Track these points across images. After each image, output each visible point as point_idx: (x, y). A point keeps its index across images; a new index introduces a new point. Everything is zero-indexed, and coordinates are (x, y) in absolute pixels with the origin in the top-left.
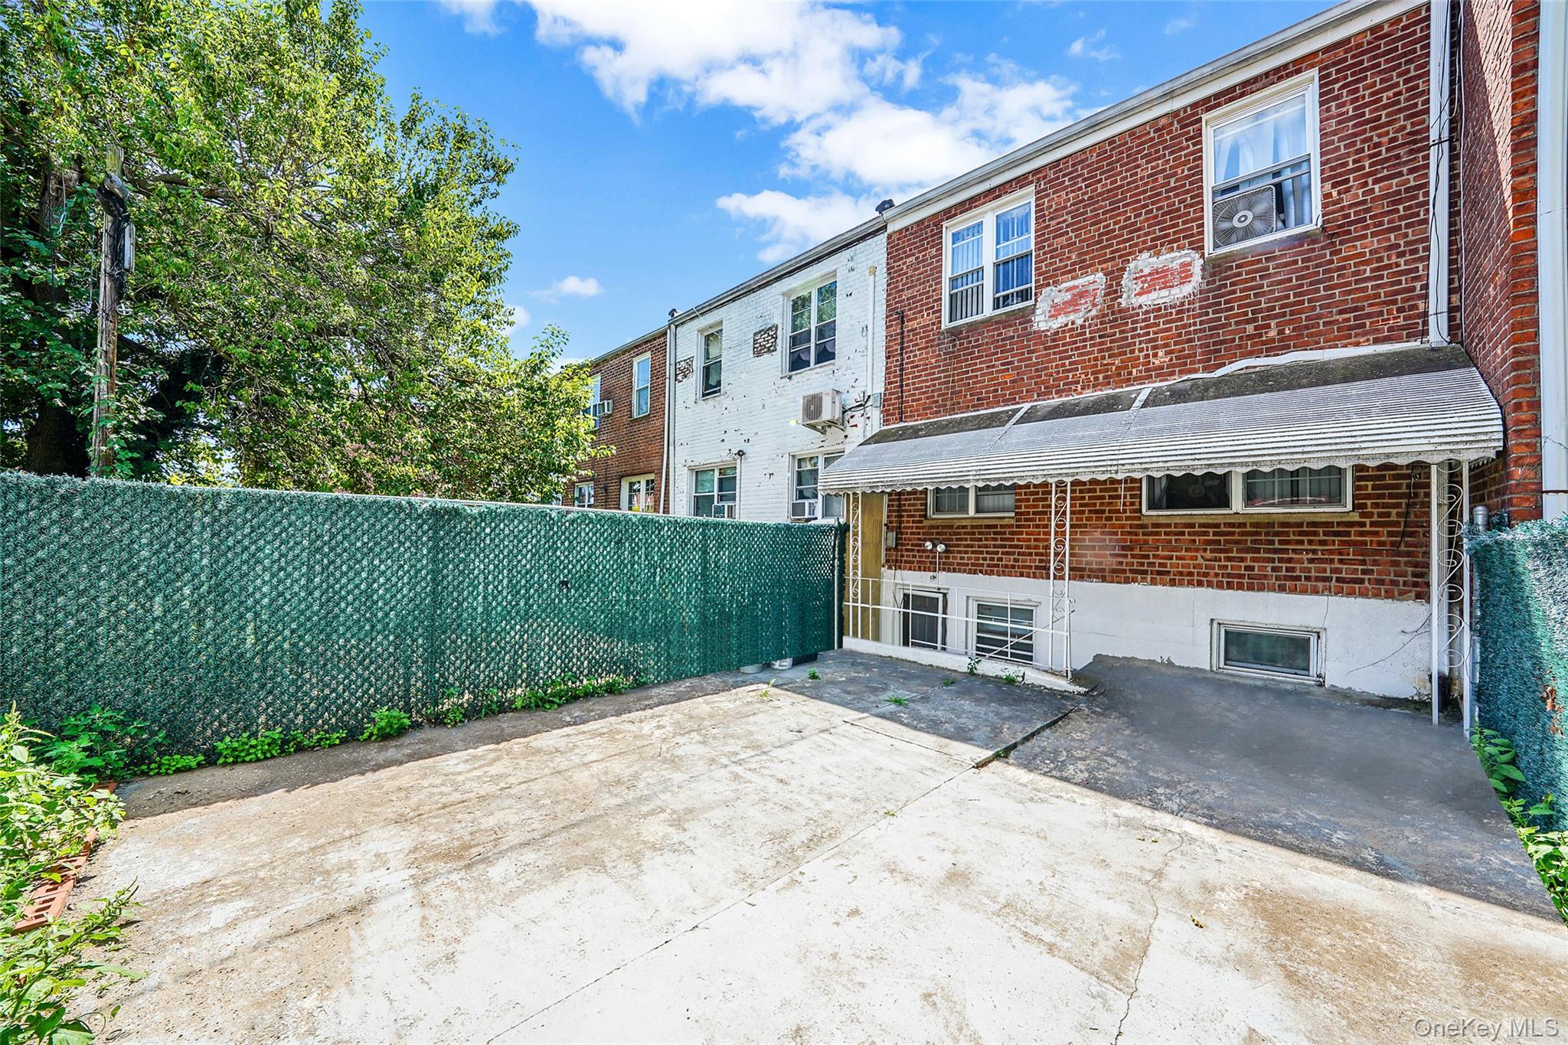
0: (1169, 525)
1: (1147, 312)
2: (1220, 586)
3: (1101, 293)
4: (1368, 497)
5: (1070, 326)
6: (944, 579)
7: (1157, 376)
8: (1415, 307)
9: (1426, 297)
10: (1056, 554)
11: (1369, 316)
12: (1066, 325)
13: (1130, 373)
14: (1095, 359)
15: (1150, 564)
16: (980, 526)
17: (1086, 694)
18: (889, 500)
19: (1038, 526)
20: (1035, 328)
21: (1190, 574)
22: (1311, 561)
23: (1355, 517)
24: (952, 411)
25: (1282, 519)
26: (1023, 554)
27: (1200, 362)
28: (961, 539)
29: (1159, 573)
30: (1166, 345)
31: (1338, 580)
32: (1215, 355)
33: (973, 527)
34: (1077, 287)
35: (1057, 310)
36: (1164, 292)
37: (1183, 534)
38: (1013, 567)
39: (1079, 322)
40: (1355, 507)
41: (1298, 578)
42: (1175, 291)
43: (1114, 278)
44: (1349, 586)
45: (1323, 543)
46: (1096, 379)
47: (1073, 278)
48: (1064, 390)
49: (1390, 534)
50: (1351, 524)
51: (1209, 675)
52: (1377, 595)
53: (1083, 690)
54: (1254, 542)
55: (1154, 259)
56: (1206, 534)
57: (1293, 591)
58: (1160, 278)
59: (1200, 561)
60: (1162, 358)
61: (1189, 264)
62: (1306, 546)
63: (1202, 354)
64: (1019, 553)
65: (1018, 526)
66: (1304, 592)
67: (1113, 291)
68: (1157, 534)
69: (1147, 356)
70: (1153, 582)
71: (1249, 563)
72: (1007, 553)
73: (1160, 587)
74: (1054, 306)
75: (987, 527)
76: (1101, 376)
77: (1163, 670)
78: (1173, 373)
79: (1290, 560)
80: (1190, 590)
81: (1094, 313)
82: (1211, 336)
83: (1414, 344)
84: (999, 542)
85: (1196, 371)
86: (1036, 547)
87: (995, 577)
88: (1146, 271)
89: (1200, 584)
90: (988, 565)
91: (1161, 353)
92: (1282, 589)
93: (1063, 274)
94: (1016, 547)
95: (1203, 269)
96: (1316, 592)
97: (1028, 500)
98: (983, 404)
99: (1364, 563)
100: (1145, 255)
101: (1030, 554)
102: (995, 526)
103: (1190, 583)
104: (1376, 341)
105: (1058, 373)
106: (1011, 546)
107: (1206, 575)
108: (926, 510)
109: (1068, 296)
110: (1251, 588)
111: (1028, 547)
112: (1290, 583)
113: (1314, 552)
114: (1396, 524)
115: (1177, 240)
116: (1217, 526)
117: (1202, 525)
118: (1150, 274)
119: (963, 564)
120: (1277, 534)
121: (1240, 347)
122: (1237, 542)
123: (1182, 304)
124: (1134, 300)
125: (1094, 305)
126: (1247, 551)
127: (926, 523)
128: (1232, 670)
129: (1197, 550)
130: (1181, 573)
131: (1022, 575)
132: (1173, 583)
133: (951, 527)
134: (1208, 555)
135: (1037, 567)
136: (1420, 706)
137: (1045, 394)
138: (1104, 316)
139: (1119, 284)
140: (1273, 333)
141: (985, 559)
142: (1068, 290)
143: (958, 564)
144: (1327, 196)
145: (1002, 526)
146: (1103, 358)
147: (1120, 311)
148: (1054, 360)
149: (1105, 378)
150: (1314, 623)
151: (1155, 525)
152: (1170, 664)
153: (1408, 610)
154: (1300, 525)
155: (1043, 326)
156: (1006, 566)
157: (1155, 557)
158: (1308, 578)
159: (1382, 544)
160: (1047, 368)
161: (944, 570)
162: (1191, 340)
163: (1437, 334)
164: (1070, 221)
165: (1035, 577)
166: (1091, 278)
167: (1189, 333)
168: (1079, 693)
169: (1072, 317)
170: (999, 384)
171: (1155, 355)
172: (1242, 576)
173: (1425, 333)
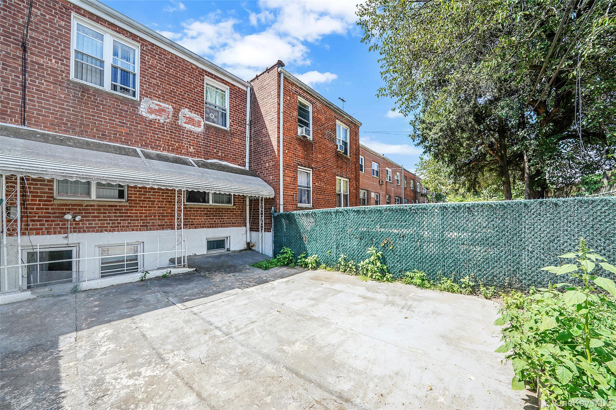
0: (194, 208)
1: (187, 131)
2: (208, 228)
3: (171, 114)
4: (237, 202)
5: (157, 121)
6: (74, 238)
7: (191, 155)
8: (244, 160)
9: (245, 158)
10: (178, 219)
11: (237, 158)
12: (156, 120)
13: (181, 151)
14: (168, 140)
15: (189, 222)
16: (105, 206)
17: (196, 270)
19: (141, 207)
20: (140, 113)
21: (200, 224)
22: (227, 218)
23: (235, 207)
25: (222, 207)
26: (134, 220)
27: (203, 155)
28: (90, 213)
29: (192, 224)
30: (193, 146)
31: (232, 223)
32: (208, 155)
33: (99, 206)
34: (161, 106)
35: (151, 111)
36: (193, 127)
37: (198, 211)
38: (128, 226)
39: (162, 121)
40: (234, 205)
41: (225, 223)
42: (196, 128)
43: (177, 111)
44: (234, 225)
45: (229, 214)
46: (169, 148)
47: (159, 101)
48: (155, 148)
49: (240, 212)
50: (234, 209)
51: (207, 255)
52: (238, 226)
53: (194, 269)
54: (216, 213)
55: (190, 113)
56: (204, 211)
57: (224, 227)
58: (190, 121)
59: (203, 220)
60: (191, 150)
61: (200, 122)
62: (226, 215)
63: (203, 153)
64: (131, 220)
65: (130, 207)
66: (226, 227)
67: (176, 116)
68: (191, 211)
69: (187, 147)
70: (190, 228)
71: (215, 220)
72: (124, 220)
73: (192, 229)
74: (151, 108)
75: (110, 206)
76: (171, 148)
77: (195, 257)
78: (195, 156)
79: (223, 219)
80: (201, 229)
81: (168, 121)
82: (206, 149)
83: (243, 168)
84: (118, 214)
85: (202, 158)
86: (141, 217)
87: (116, 233)
88: (187, 116)
89: (203, 227)
90: (111, 227)
91: (192, 148)
92: (222, 227)
93: (154, 96)
94: (129, 216)
95: (204, 126)
96: (228, 227)
97: (136, 194)
98: (106, 139)
99: (236, 218)
100: (187, 110)
101: (138, 220)
102: (116, 206)
103: (200, 227)
104: (238, 165)
105: (152, 139)
106: (125, 216)
107: (205, 224)
108: (53, 193)
109: (157, 108)
110: (215, 227)
111: (137, 217)
112: (223, 225)
113: (228, 216)
114: (241, 209)
115: (197, 111)
116: (207, 209)
117: (204, 208)
118: (188, 118)
119: (92, 227)
120: (221, 211)
121: (213, 155)
122: (212, 214)
123: (198, 134)
124: (183, 124)
125: (168, 118)
126: (214, 216)
127: (55, 202)
128: (209, 252)
129: (202, 216)
130: (198, 224)
131: (133, 230)
132: (195, 228)
133: (82, 205)
134: (205, 218)
135: (141, 226)
136: (245, 250)
137: (145, 146)
138: (172, 124)
139: (178, 115)
140: (220, 154)
141: (109, 224)
142: (157, 105)
143: (87, 227)
144: (231, 123)
145: (120, 206)
146: (172, 141)
147: (178, 126)
148: (150, 133)
149: (172, 149)
150: (228, 235)
151: (190, 208)
152: (196, 255)
153: (244, 228)
154: (225, 209)
155: (144, 114)
156: (123, 226)
157: (190, 219)
158: (227, 223)
159: (239, 214)
160: (146, 135)
161: (74, 232)
162: (200, 147)
163: (247, 168)
164: (158, 75)
165: (140, 230)
166: (167, 106)
167: (200, 144)
168: (193, 271)
169: (158, 117)
170: (118, 132)
171: (190, 148)
172: (213, 224)
173: (245, 166)
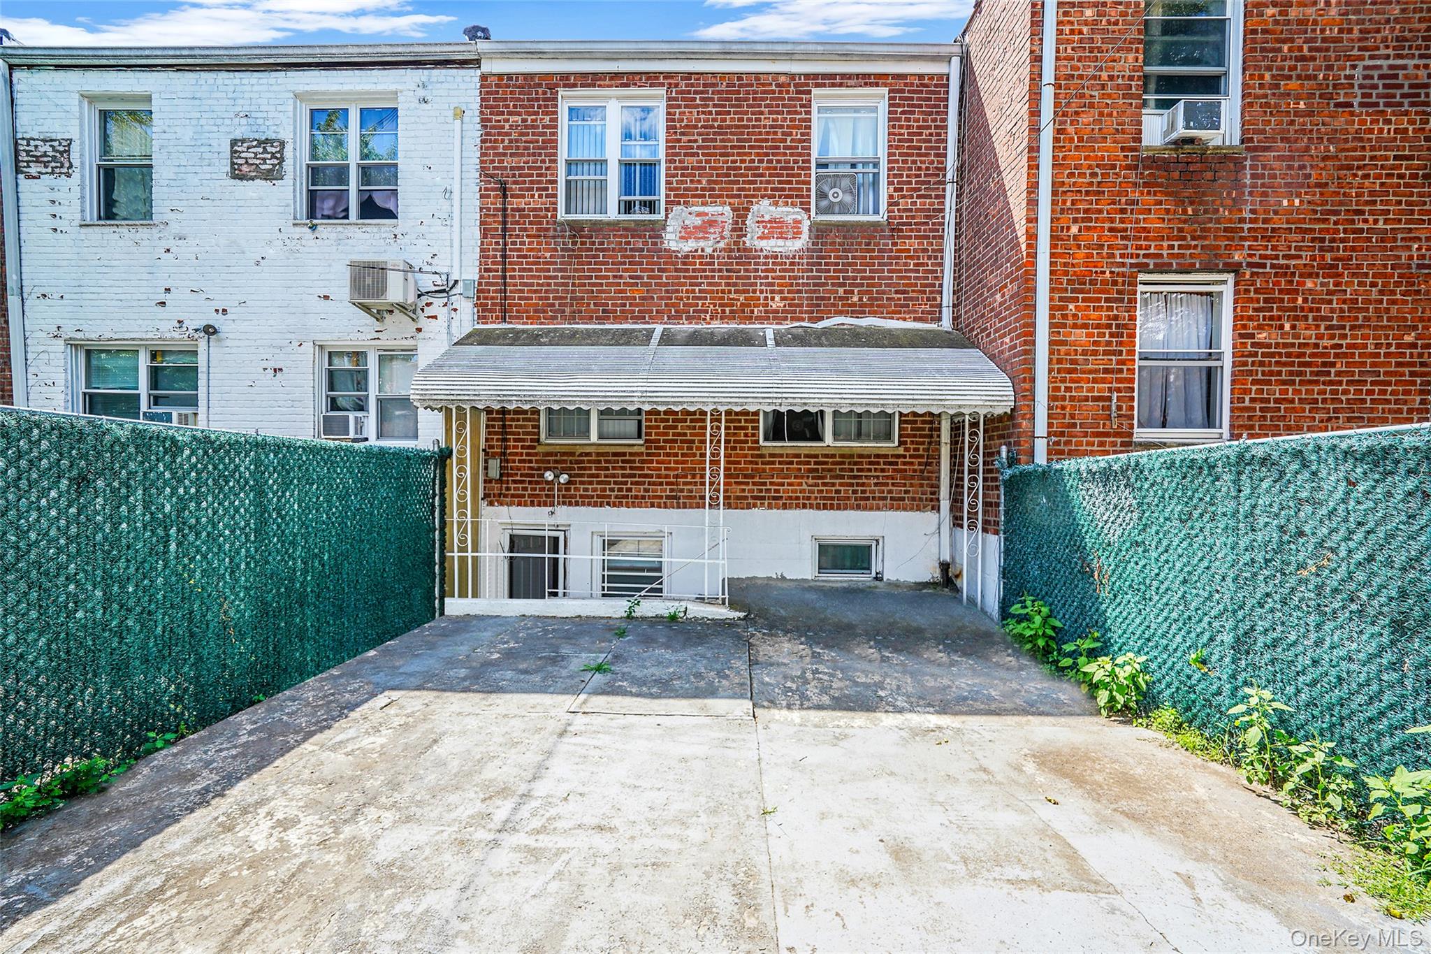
0: (781, 455)
1: (766, 257)
2: (818, 508)
3: (728, 227)
4: (908, 436)
5: (699, 253)
6: (564, 514)
7: (775, 318)
8: (935, 299)
9: (941, 293)
10: (711, 484)
11: (912, 299)
12: (696, 251)
13: (752, 312)
14: (723, 291)
15: (768, 491)
16: (607, 454)
17: (745, 618)
18: (488, 420)
19: (668, 455)
20: (665, 246)
21: (798, 498)
22: (876, 484)
23: (901, 451)
24: (572, 319)
25: (859, 451)
26: (654, 484)
27: (806, 312)
28: (585, 469)
29: (775, 498)
30: (781, 292)
31: (892, 499)
32: (820, 308)
33: (598, 454)
34: (706, 214)
35: (687, 233)
36: (780, 242)
37: (792, 463)
38: (643, 497)
39: (709, 251)
40: (900, 443)
41: (868, 499)
42: (789, 243)
43: (741, 214)
44: (897, 504)
45: (883, 470)
46: (724, 311)
47: (704, 204)
48: (694, 318)
49: (920, 464)
50: (898, 456)
51: (812, 584)
52: (912, 509)
53: (742, 615)
54: (841, 470)
55: (773, 208)
56: (809, 463)
57: (865, 508)
58: (776, 228)
59: (805, 487)
60: (777, 304)
61: (800, 222)
62: (873, 473)
63: (808, 305)
64: (649, 484)
65: (648, 455)
66: (871, 509)
67: (739, 229)
68: (773, 463)
69: (766, 298)
70: (770, 507)
71: (838, 488)
72: (637, 483)
73: (775, 511)
74: (685, 228)
75: (615, 454)
76: (727, 309)
77: (779, 584)
78: (786, 319)
79: (863, 485)
80: (797, 512)
81: (722, 245)
82: (815, 292)
83: (933, 326)
84: (628, 472)
85: (803, 320)
86: (667, 476)
87: (624, 509)
88: (767, 218)
89: (804, 506)
90: (616, 497)
91: (777, 298)
92: (858, 507)
93: (694, 196)
94: (646, 476)
95: (810, 230)
96: (878, 509)
97: (658, 427)
98: (609, 318)
99: (905, 485)
100: (766, 202)
101: (661, 484)
102: (624, 454)
103: (797, 506)
104: (915, 319)
105: (688, 298)
106: (640, 476)
107: (809, 498)
108: (538, 434)
109: (698, 222)
110: (839, 508)
111: (659, 476)
112: (863, 503)
113: (878, 477)
114: (922, 456)
115: (790, 197)
116: (816, 456)
117: (807, 456)
118: (770, 222)
119: (587, 497)
120: (856, 463)
121: (834, 305)
122: (830, 470)
123: (794, 257)
124: (756, 242)
125: (723, 238)
126: (837, 477)
127: (539, 449)
128: (824, 577)
129: (802, 477)
130: (791, 498)
131: (652, 506)
132: (785, 507)
133: (572, 454)
134: (811, 481)
135: (668, 497)
136: (933, 585)
137: (675, 318)
138: (731, 250)
139: (744, 223)
140: (855, 299)
141: (612, 490)
142: (699, 215)
143: (581, 496)
144: (891, 197)
145: (631, 454)
146: (730, 292)
147: (745, 250)
148: (684, 284)
149: (731, 312)
150: (877, 533)
151: (772, 455)
152: (783, 578)
153: (931, 516)
154: (869, 456)
155: (673, 246)
156: (636, 497)
157: (771, 484)
158: (874, 498)
159: (915, 471)
160: (677, 291)
161: (564, 503)
162: (799, 292)
163: (946, 324)
164: (700, 143)
165: (666, 507)
166: (720, 209)
167: (798, 284)
168: (739, 619)
169: (702, 244)
170: (627, 298)
171: (773, 299)
172: (832, 499)
173: (940, 319)
